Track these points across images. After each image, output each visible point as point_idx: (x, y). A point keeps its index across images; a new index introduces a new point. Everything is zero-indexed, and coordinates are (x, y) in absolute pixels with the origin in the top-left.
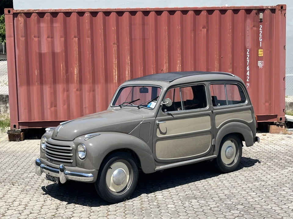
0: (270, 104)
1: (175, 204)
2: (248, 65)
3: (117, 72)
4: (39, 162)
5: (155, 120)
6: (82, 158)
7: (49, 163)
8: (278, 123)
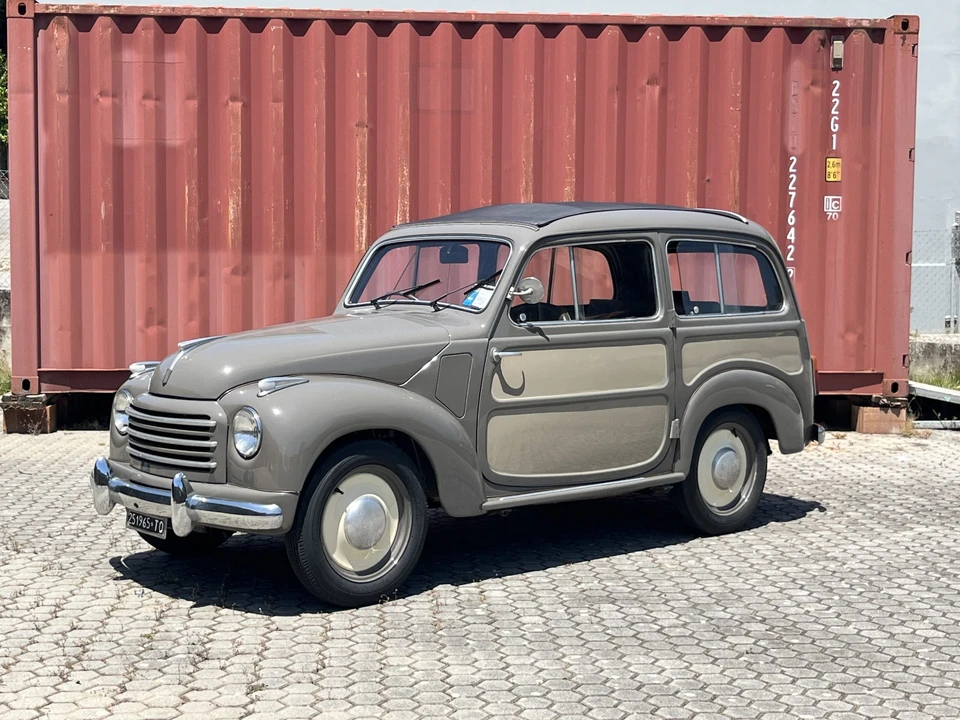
0: (861, 338)
1: (546, 615)
2: (793, 209)
3: (365, 217)
4: (104, 471)
5: (488, 347)
6: (247, 453)
7: (140, 475)
8: (885, 400)
